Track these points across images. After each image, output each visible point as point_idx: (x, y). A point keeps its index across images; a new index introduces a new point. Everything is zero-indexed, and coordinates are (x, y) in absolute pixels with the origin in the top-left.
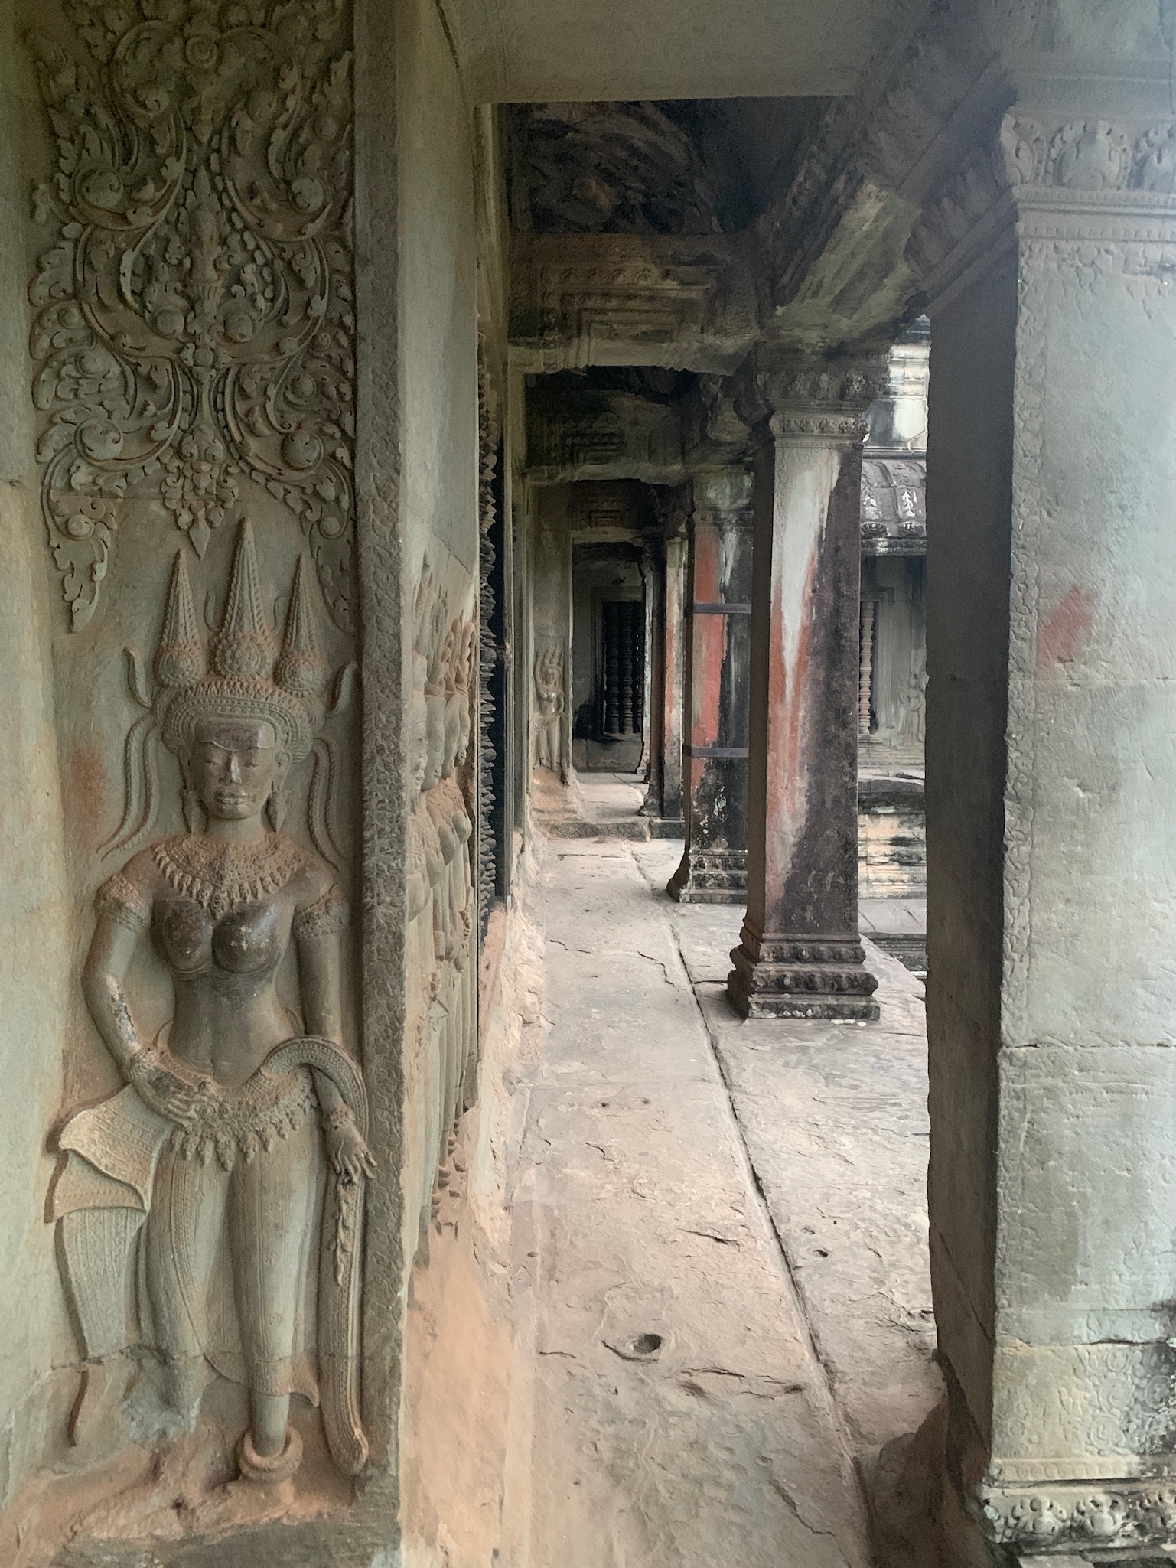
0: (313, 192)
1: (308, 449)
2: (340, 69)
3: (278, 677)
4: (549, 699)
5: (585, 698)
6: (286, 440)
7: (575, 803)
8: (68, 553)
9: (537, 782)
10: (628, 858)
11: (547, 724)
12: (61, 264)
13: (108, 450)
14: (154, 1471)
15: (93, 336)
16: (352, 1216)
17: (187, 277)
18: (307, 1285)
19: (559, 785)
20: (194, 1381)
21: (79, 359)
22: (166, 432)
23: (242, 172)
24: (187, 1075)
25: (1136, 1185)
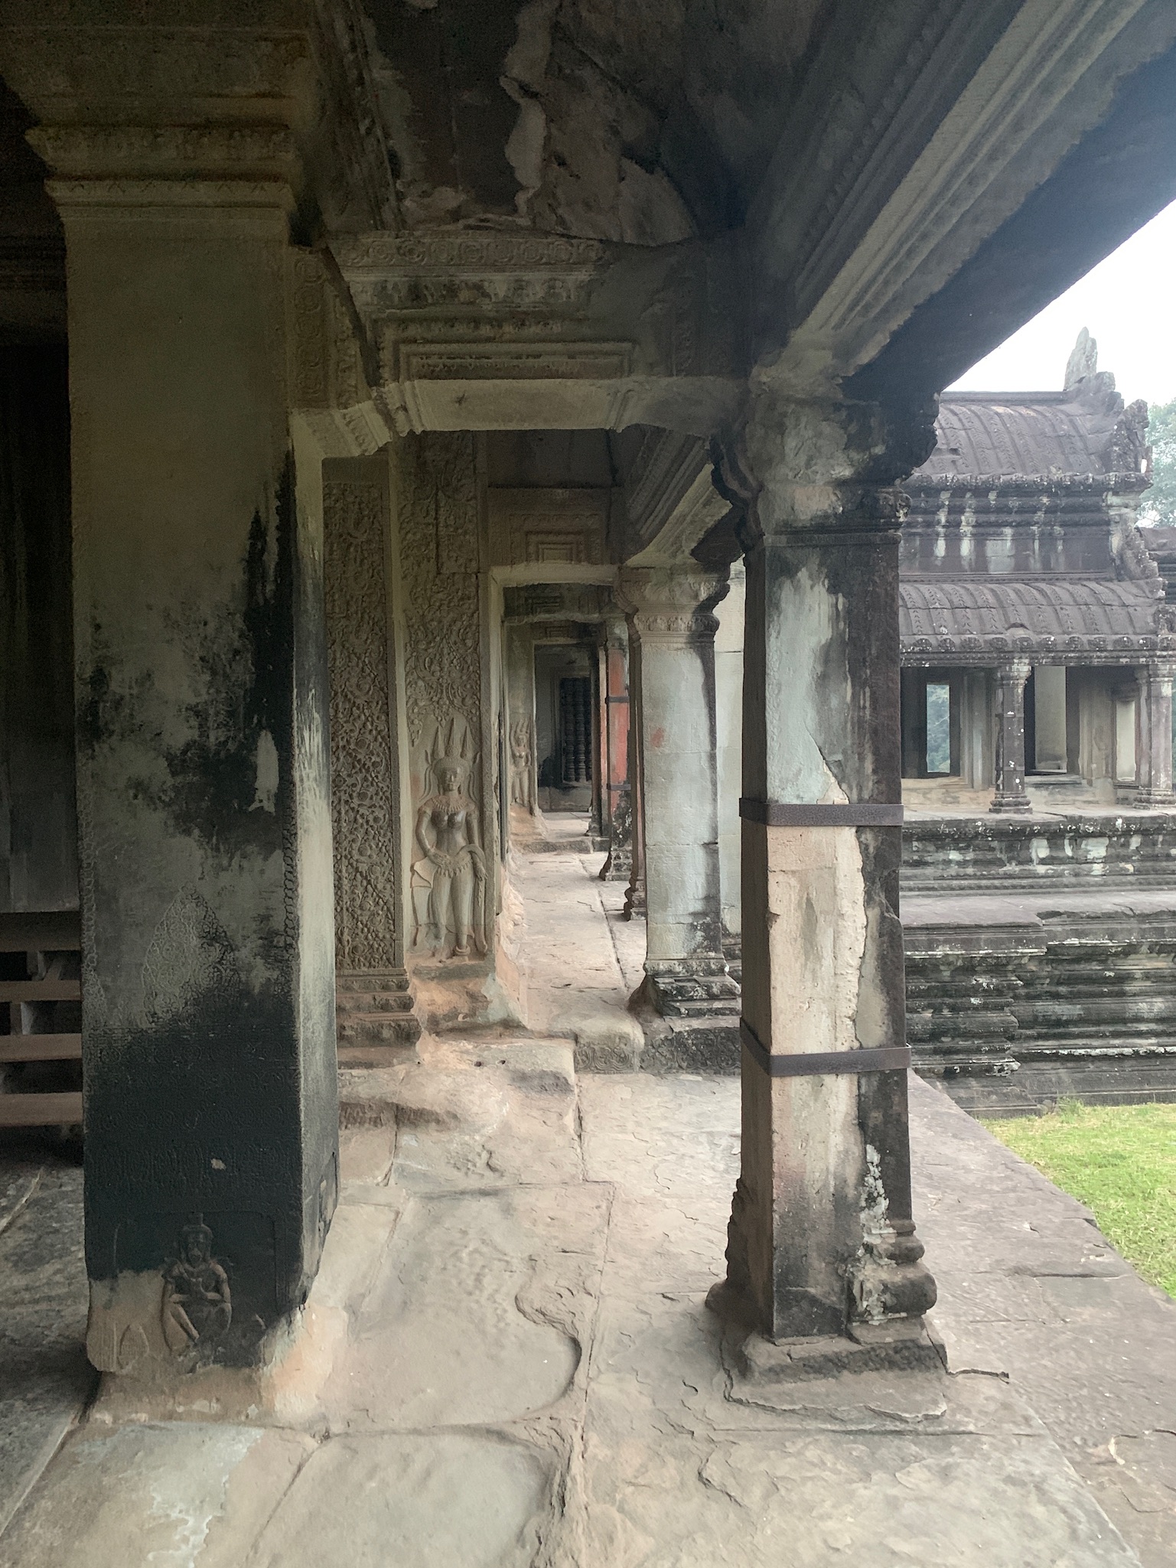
0: (469, 643)
1: (469, 701)
2: (476, 615)
3: (462, 756)
4: (520, 757)
5: (547, 754)
6: (464, 699)
7: (540, 829)
8: (413, 728)
9: (513, 814)
10: (578, 862)
11: (519, 774)
12: (412, 663)
13: (421, 704)
14: (434, 955)
15: (419, 677)
16: (482, 888)
17: (440, 663)
18: (471, 908)
19: (528, 816)
20: (443, 932)
21: (416, 683)
22: (435, 699)
23: (453, 638)
24: (442, 854)
25: (683, 882)
